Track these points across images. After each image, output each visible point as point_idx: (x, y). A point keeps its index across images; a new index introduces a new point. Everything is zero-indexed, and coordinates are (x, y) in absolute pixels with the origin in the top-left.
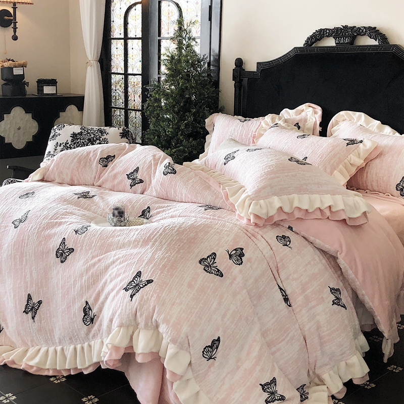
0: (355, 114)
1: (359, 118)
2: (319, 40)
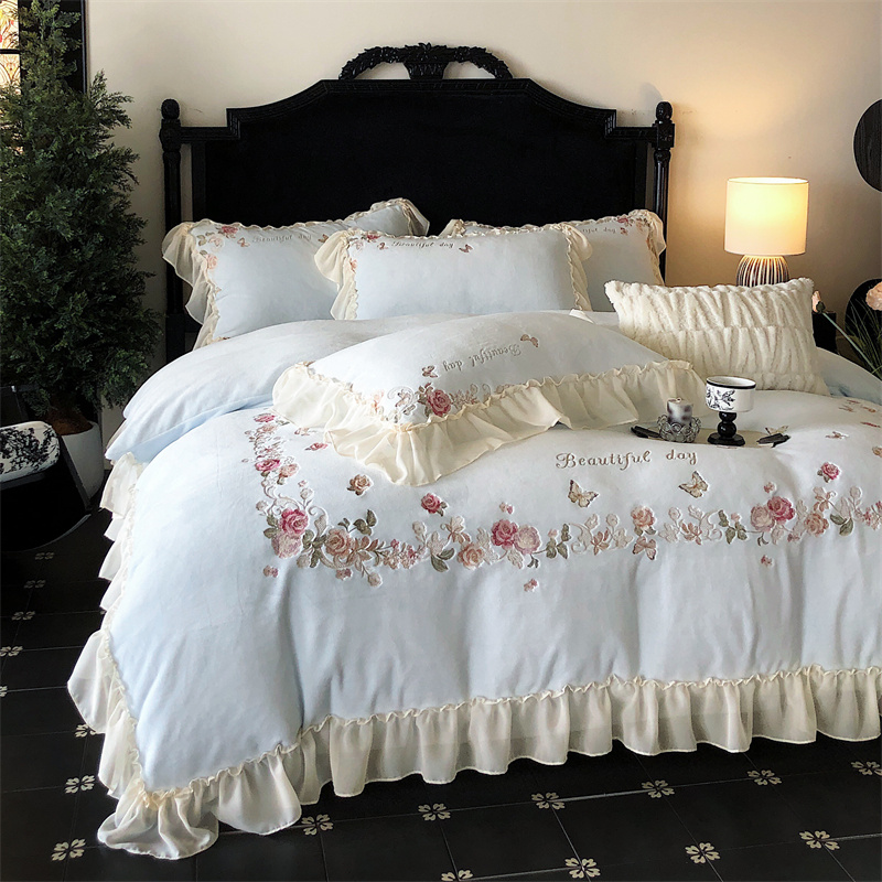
2: (371, 67)
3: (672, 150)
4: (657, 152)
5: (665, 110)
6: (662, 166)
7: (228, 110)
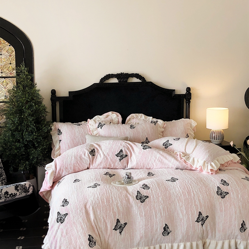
0: (139, 115)
1: (141, 117)
2: (108, 79)
3: (191, 100)
4: (187, 101)
5: (188, 89)
6: (188, 105)
7: (69, 92)
